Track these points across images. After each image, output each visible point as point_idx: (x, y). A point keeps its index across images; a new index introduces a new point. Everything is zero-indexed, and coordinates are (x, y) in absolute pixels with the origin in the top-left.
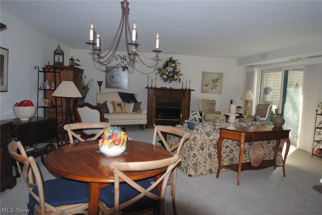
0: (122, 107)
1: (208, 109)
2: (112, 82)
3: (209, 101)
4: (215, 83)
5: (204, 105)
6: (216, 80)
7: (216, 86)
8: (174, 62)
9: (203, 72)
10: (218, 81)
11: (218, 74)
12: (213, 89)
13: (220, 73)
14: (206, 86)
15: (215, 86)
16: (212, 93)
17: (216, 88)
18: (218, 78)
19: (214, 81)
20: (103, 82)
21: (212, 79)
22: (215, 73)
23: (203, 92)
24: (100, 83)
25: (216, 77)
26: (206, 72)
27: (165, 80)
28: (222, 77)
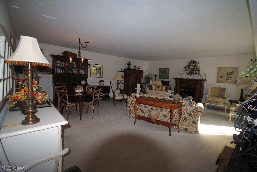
0: (159, 88)
1: (218, 94)
2: (162, 76)
3: (221, 88)
4: (229, 75)
5: (215, 91)
6: (231, 73)
7: (231, 77)
8: (195, 62)
9: (219, 68)
10: (232, 74)
11: (233, 68)
12: (227, 80)
13: (235, 67)
14: (221, 77)
15: (229, 78)
16: (226, 83)
17: (230, 79)
18: (233, 71)
19: (229, 74)
20: (157, 75)
21: (227, 72)
22: (230, 67)
23: (218, 82)
24: (156, 76)
25: (231, 70)
26: (221, 67)
27: (188, 74)
28: (237, 71)
